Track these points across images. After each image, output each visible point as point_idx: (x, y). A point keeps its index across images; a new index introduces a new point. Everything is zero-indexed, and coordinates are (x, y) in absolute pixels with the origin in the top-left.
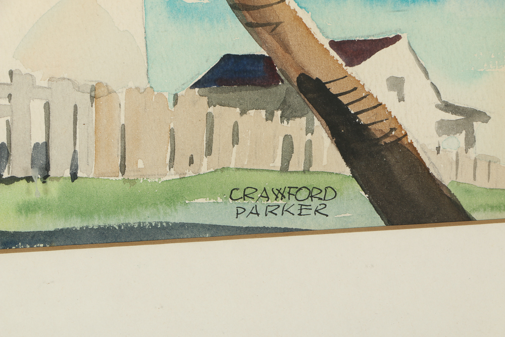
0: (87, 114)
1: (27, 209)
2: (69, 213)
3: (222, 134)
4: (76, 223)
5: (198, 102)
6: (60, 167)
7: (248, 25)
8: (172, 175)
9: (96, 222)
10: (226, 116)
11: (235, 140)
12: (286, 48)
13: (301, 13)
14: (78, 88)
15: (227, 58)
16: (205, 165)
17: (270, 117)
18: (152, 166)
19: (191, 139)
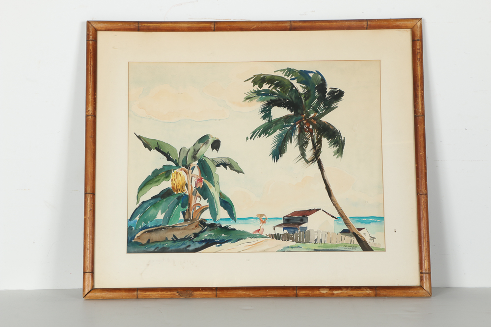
0: (327, 235)
1: (319, 247)
2: (324, 247)
3: (343, 239)
4: (325, 249)
5: (340, 234)
6: (323, 242)
7: (346, 226)
8: (337, 243)
9: (327, 249)
10: (344, 236)
11: (345, 239)
12: (351, 229)
13: (353, 224)
14: (326, 232)
15: (344, 229)
16: (341, 242)
17: (349, 237)
18: (334, 242)
19: (339, 239)
